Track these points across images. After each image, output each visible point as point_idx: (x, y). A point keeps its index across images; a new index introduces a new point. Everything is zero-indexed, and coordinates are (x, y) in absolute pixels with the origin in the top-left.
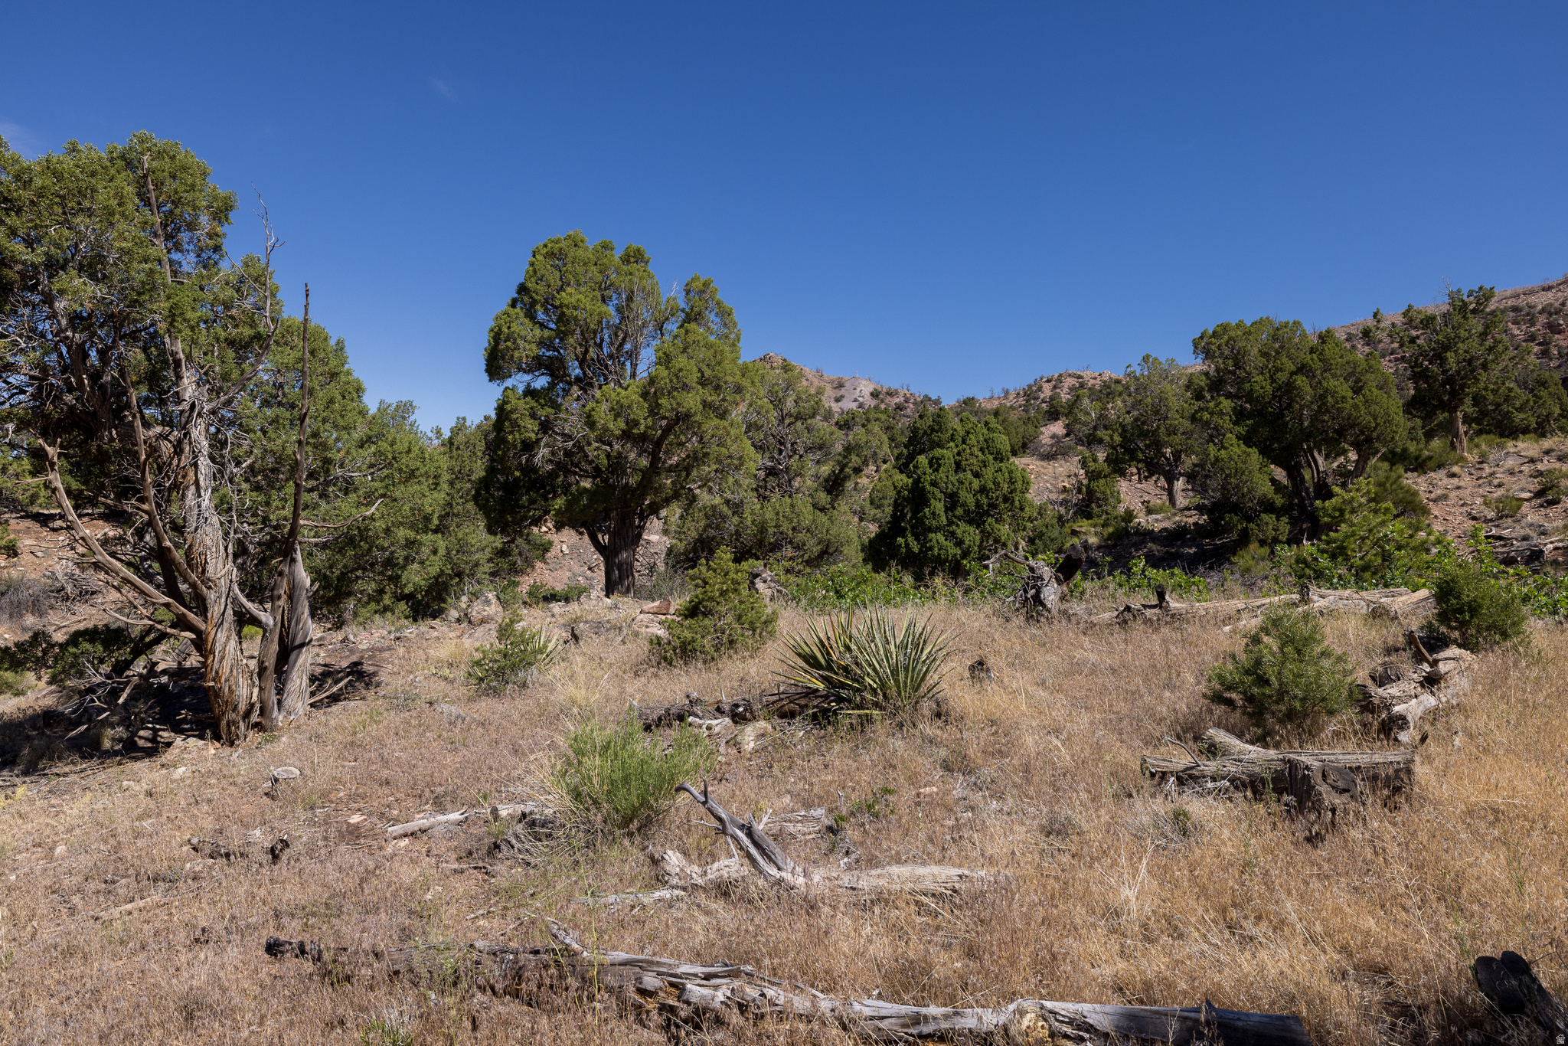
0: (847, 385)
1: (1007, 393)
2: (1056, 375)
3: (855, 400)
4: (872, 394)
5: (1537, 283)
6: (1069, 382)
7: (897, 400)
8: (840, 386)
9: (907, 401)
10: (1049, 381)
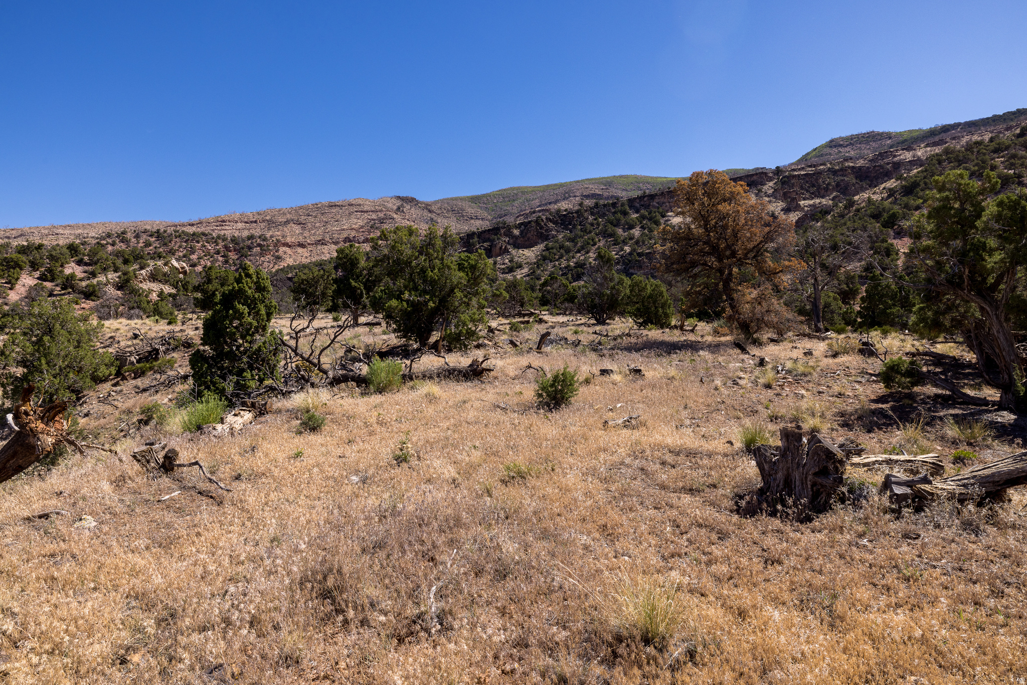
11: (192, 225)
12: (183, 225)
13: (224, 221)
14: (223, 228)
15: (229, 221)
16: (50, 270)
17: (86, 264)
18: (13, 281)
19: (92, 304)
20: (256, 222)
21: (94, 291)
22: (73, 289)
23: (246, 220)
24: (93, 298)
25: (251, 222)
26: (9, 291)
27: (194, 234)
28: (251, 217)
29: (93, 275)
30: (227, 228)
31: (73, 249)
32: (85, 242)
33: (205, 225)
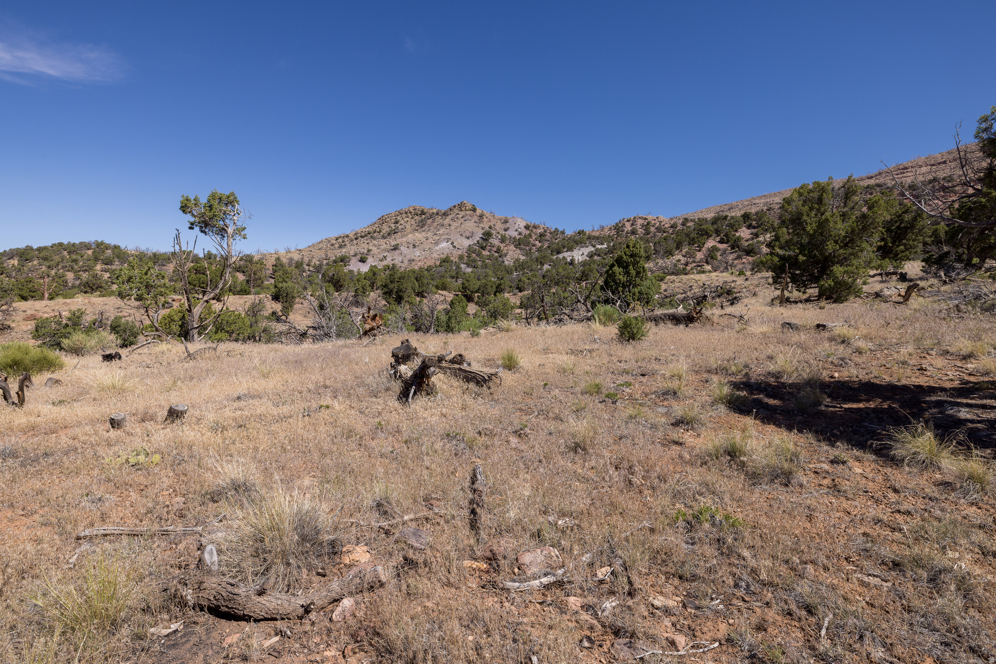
0: (510, 221)
1: (602, 228)
2: (632, 218)
3: (516, 230)
4: (525, 227)
5: (864, 175)
6: (640, 222)
7: (540, 231)
8: (506, 222)
9: (545, 231)
10: (628, 221)
11: (871, 178)
12: (862, 180)
13: (906, 168)
14: (905, 175)
15: (912, 167)
16: (726, 235)
17: (754, 228)
18: (701, 245)
19: (750, 259)
20: (945, 162)
21: (753, 249)
22: (738, 248)
23: (932, 162)
24: (752, 254)
25: (939, 164)
26: (697, 253)
27: (868, 187)
28: (940, 158)
29: (757, 235)
30: (909, 174)
31: (746, 216)
32: (771, 208)
33: (884, 175)
